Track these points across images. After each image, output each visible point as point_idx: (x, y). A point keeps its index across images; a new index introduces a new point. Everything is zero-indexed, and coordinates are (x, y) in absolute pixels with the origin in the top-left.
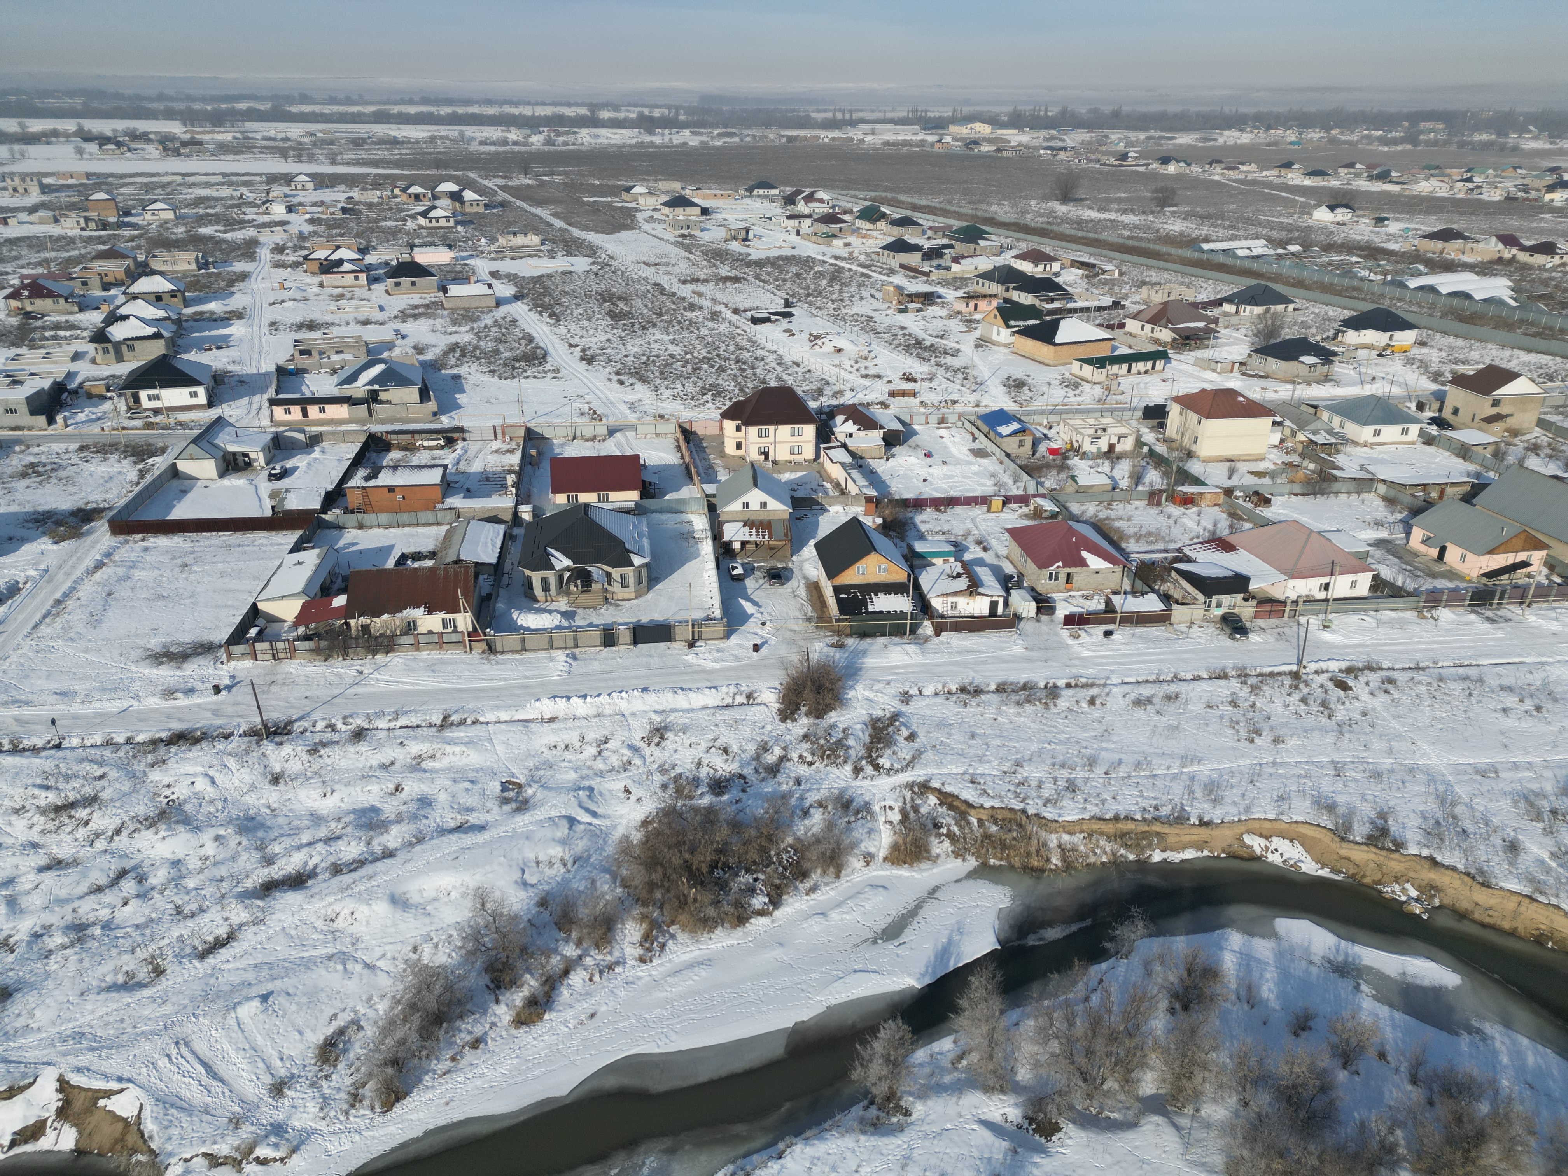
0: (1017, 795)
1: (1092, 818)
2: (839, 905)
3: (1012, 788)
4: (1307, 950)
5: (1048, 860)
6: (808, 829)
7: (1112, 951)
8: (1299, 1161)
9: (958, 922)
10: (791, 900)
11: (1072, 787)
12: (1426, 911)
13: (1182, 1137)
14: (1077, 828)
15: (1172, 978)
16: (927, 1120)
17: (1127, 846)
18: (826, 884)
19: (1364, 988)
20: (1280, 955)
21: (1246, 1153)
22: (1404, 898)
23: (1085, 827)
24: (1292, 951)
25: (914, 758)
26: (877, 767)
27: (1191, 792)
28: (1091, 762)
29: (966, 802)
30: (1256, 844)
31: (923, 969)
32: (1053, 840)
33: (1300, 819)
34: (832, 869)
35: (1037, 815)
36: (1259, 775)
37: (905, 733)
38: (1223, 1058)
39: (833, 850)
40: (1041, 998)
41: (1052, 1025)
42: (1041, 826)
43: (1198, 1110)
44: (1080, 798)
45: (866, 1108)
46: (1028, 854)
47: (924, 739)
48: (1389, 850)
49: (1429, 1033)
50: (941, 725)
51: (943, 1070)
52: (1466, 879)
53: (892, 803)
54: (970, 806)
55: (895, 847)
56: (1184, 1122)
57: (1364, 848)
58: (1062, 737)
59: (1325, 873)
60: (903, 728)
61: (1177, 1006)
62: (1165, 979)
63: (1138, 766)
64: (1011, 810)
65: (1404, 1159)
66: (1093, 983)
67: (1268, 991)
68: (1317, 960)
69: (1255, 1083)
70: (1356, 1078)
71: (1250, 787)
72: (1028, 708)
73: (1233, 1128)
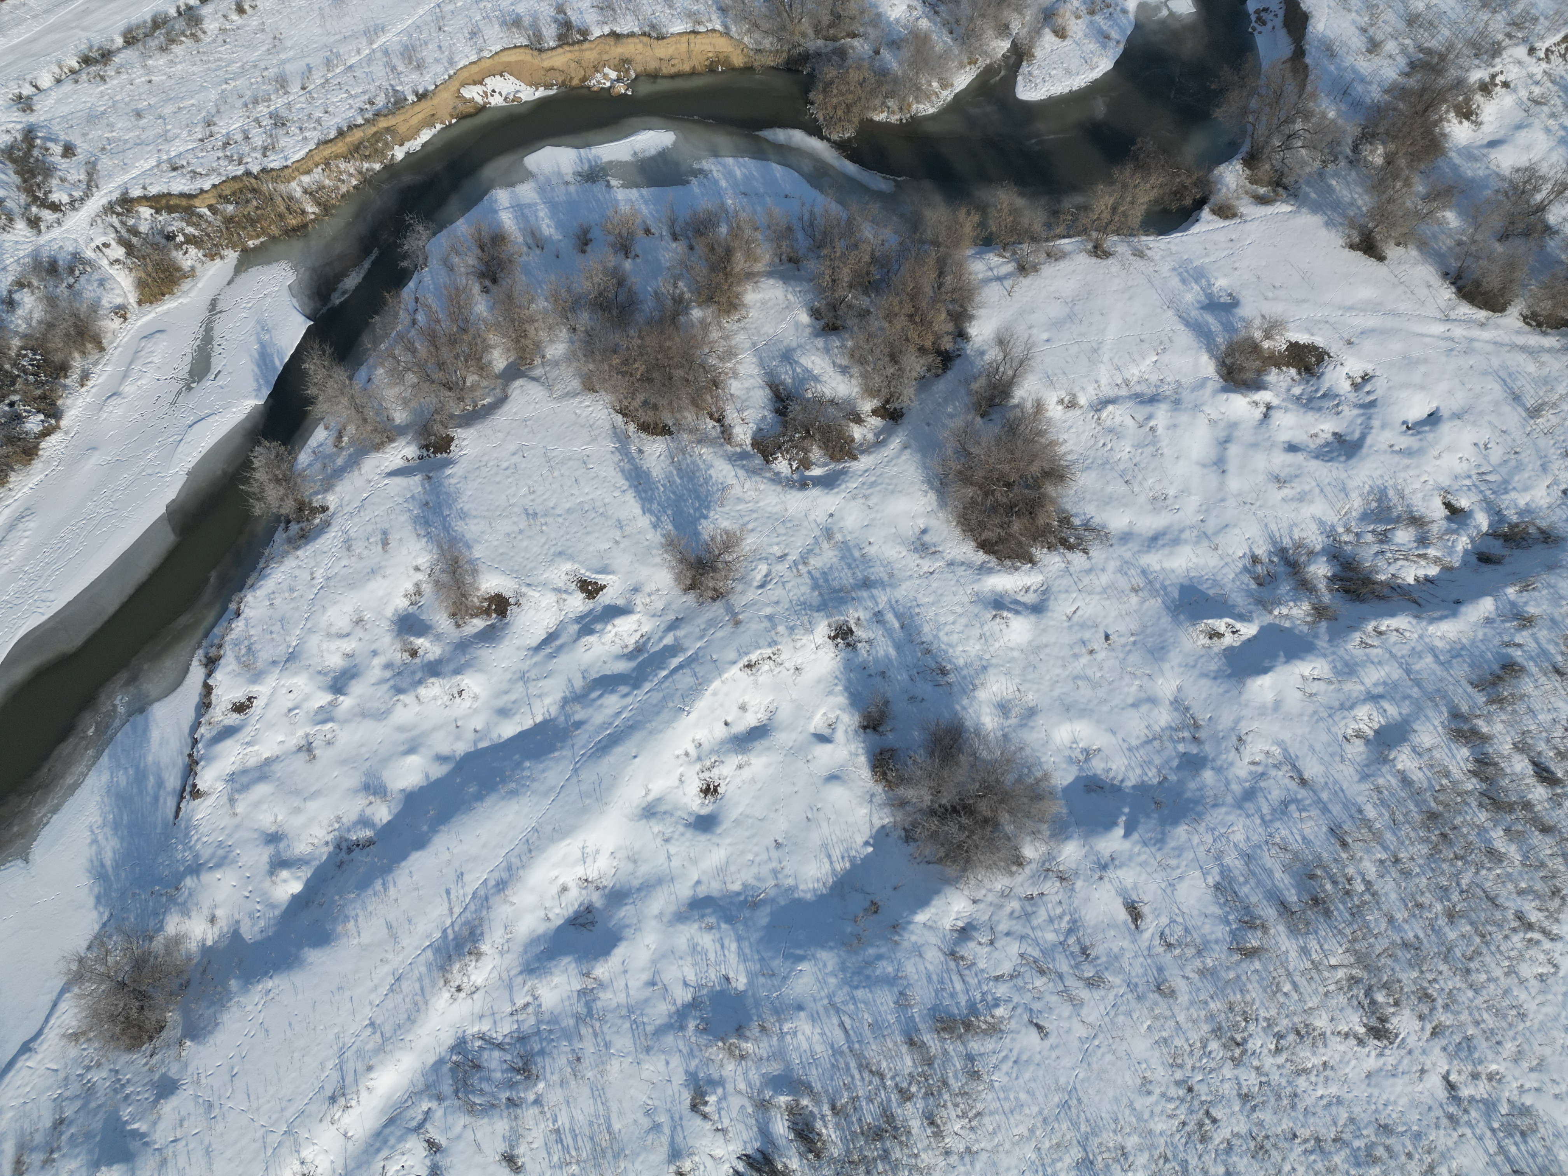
0: (230, 159)
1: (318, 145)
2: (125, 376)
3: (221, 154)
4: (560, 174)
5: (303, 212)
6: (28, 320)
7: (411, 267)
8: (628, 348)
9: (258, 322)
10: (69, 402)
11: (279, 122)
12: (628, 87)
13: (543, 384)
14: (310, 163)
15: (471, 261)
16: (345, 502)
17: (367, 158)
18: (96, 364)
19: (614, 182)
20: (542, 190)
21: (591, 366)
22: (608, 84)
23: (317, 159)
24: (548, 181)
25: (90, 174)
26: (55, 207)
27: (393, 69)
28: (282, 83)
29: (182, 195)
30: (473, 93)
31: (255, 385)
32: (295, 189)
33: (498, 48)
34: (89, 346)
35: (263, 170)
36: (443, 18)
37: (57, 149)
38: (541, 304)
39: (76, 326)
40: (376, 344)
41: (398, 362)
42: (275, 180)
43: (543, 357)
44: (294, 129)
45: (286, 529)
46: (281, 216)
47: (85, 146)
48: (579, 42)
49: (671, 193)
50: (93, 118)
51: (331, 457)
52: (645, 39)
53: (103, 239)
54: (190, 197)
55: (141, 285)
56: (538, 372)
57: (560, 50)
58: (235, 67)
59: (541, 93)
60: (50, 144)
61: (487, 283)
62: (467, 266)
63: (329, 64)
64: (235, 178)
65: (691, 301)
66: (411, 306)
67: (548, 228)
68: (570, 178)
69: (573, 310)
70: (638, 260)
71: (442, 36)
72: (176, 49)
73: (574, 353)
